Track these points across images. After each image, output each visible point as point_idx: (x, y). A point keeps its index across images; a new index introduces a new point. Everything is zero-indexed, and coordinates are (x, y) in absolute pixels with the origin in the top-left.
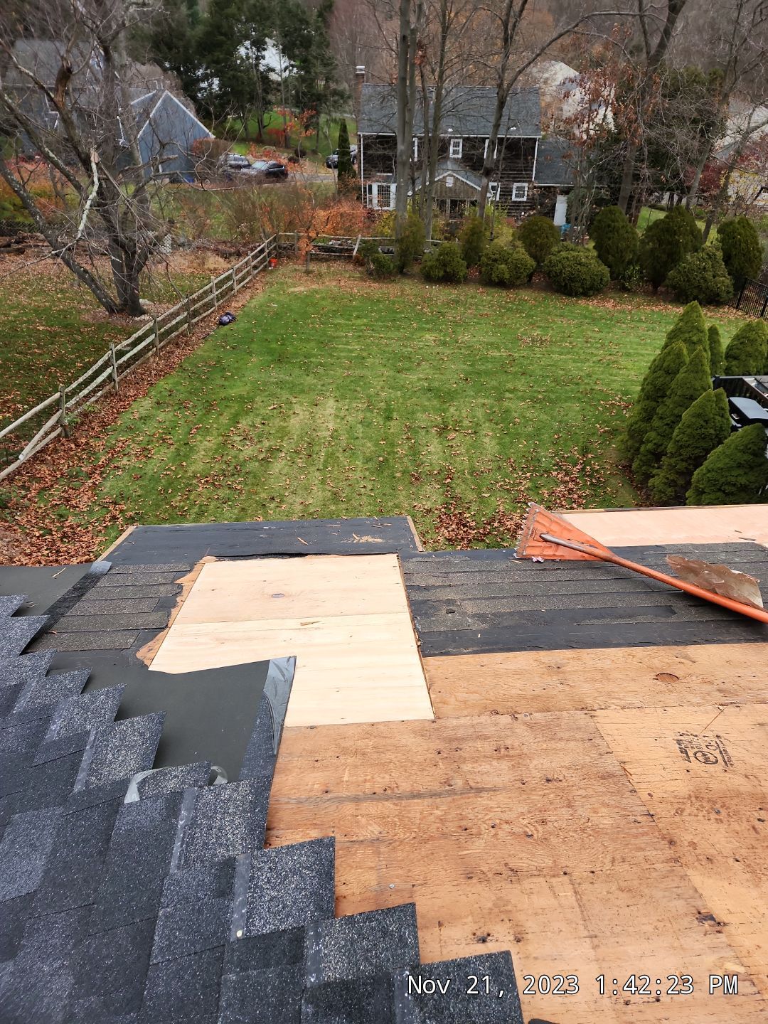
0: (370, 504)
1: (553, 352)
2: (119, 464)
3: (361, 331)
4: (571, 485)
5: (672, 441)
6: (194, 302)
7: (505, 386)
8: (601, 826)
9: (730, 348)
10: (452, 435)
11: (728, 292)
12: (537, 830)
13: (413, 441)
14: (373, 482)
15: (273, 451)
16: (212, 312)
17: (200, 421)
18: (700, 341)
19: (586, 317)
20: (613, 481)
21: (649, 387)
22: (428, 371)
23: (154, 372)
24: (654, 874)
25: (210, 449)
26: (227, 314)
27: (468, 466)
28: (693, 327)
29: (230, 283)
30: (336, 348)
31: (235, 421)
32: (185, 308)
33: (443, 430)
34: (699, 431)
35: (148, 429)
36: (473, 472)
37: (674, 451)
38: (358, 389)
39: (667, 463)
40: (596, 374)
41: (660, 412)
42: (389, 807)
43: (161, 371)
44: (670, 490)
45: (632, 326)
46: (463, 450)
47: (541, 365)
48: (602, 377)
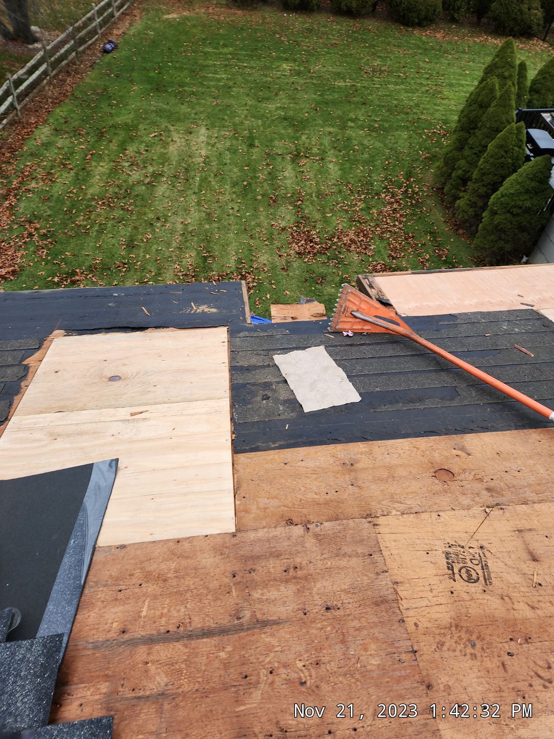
0: (237, 224)
1: (389, 83)
2: (29, 187)
3: (227, 59)
4: (395, 206)
5: (477, 169)
6: (79, 29)
7: (348, 115)
8: (369, 667)
9: (534, 82)
10: (303, 161)
11: (539, 25)
12: (310, 676)
13: (271, 167)
14: (239, 204)
15: (157, 176)
16: (96, 40)
17: (94, 147)
18: (510, 76)
19: (419, 48)
20: (428, 202)
21: (464, 119)
22: (284, 100)
23: (50, 100)
24: (410, 730)
25: (104, 174)
26: (110, 42)
27: (316, 190)
28: (508, 62)
29: (110, 10)
30: (207, 77)
31: (123, 147)
32: (71, 36)
33: (296, 157)
34: (499, 161)
35: (51, 154)
36: (320, 195)
37: (478, 177)
38: (226, 117)
39: (471, 188)
40: (423, 104)
41: (471, 143)
42: (178, 650)
43: (56, 99)
44: (471, 210)
45: (457, 57)
46: (311, 175)
47: (379, 95)
48: (428, 106)
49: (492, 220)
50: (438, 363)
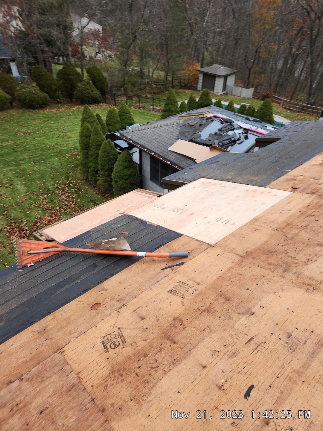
1: (36, 137)
4: (66, 195)
5: (99, 164)
7: (18, 158)
9: (107, 121)
11: (100, 97)
18: (94, 121)
19: (46, 118)
20: (84, 187)
21: (82, 145)
27: (14, 202)
28: (90, 115)
34: (107, 158)
36: (18, 204)
37: (101, 168)
39: (101, 174)
40: (59, 142)
41: (90, 154)
44: (106, 184)
45: (68, 118)
46: (8, 195)
47: (33, 144)
48: (62, 143)
49: (117, 185)
50: (85, 256)
